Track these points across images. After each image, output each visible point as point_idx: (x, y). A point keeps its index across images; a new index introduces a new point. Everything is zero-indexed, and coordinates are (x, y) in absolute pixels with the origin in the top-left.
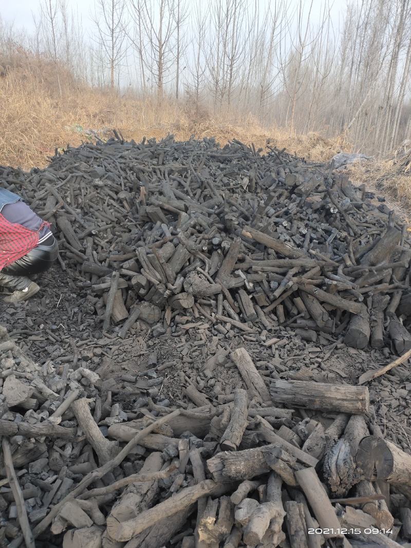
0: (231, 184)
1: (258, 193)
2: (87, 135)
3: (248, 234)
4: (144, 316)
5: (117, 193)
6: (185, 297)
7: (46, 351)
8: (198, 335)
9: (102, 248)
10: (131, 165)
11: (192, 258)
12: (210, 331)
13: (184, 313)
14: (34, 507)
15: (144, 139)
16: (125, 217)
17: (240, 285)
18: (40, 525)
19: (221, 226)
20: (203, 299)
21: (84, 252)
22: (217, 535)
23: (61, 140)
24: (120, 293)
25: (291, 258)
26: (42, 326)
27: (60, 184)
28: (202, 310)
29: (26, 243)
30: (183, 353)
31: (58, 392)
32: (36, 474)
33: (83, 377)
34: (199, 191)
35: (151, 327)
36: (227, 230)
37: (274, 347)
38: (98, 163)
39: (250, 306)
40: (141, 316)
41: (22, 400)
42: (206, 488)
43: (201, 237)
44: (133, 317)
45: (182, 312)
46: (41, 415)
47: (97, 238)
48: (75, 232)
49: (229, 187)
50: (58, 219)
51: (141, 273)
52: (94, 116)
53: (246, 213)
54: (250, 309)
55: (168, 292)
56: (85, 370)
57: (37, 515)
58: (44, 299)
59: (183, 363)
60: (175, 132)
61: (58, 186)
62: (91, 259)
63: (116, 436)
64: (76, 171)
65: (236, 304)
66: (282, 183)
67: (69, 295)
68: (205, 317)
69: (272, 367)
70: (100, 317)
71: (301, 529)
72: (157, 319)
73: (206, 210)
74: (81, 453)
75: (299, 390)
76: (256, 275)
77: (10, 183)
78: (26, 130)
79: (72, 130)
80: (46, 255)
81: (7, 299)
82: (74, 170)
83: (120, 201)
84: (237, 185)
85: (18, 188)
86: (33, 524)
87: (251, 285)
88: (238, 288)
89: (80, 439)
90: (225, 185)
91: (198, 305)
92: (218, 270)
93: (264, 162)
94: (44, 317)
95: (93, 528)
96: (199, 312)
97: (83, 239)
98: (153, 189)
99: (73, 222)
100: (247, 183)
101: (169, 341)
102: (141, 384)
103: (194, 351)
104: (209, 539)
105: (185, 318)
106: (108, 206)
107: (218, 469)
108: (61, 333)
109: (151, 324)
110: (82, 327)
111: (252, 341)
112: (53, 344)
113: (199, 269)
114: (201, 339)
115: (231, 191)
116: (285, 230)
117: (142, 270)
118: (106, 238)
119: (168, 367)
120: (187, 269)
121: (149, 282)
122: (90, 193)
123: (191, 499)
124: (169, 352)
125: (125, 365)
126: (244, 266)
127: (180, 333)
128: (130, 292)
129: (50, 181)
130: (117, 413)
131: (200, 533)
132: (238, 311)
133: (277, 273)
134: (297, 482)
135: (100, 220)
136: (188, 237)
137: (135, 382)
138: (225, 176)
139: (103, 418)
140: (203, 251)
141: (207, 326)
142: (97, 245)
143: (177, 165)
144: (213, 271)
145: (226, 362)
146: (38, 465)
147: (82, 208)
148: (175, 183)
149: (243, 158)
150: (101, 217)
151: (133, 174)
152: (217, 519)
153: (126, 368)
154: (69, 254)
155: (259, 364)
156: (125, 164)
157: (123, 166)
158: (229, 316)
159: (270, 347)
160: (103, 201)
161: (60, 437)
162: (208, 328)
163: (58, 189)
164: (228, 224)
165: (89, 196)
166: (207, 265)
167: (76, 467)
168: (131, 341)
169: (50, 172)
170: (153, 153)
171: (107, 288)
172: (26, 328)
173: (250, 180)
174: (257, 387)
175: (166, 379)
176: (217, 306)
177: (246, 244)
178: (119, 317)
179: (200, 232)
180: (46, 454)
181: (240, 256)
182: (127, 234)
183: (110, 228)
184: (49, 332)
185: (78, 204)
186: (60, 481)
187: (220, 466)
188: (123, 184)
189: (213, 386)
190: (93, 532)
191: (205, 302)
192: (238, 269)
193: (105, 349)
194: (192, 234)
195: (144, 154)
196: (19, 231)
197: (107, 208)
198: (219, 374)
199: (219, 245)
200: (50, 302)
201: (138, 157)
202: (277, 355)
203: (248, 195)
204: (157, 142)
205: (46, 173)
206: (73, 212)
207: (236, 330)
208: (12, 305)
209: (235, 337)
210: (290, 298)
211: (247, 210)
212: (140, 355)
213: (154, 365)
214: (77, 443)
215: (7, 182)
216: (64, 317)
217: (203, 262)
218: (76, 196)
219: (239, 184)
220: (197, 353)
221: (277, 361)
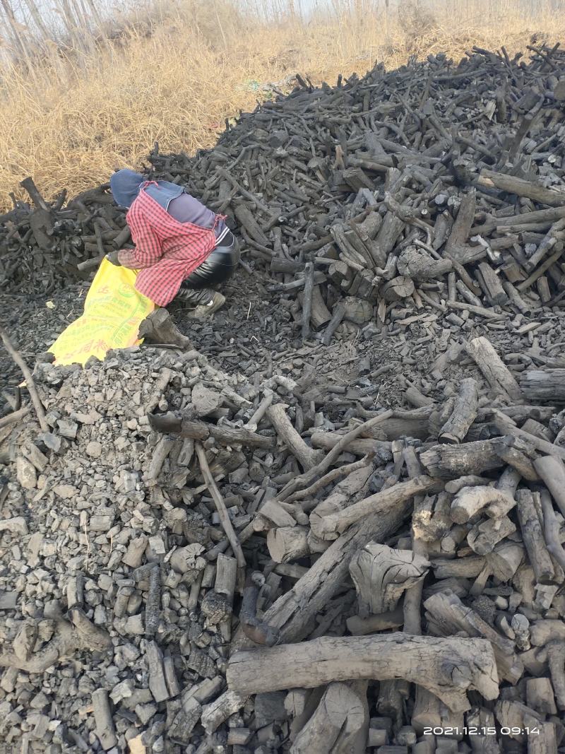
0: (469, 116)
1: (513, 122)
2: (265, 93)
3: (488, 181)
4: (351, 315)
5: (306, 162)
6: (401, 283)
7: (240, 367)
8: (423, 330)
9: (294, 238)
10: (321, 119)
11: (408, 229)
12: (440, 324)
13: (402, 305)
14: (237, 515)
15: (340, 78)
16: (320, 192)
17: (479, 256)
18: (244, 531)
19: (449, 178)
20: (428, 282)
21: (272, 247)
22: (434, 531)
23: (233, 108)
24: (317, 291)
25: (555, 205)
26: (232, 340)
27: (233, 163)
28: (426, 298)
29: (202, 245)
30: (401, 353)
31: (252, 400)
32: (236, 484)
33: (279, 385)
34: (419, 135)
35: (361, 328)
36: (460, 182)
37: (531, 334)
38: (278, 127)
39: (495, 284)
40: (347, 315)
41: (213, 408)
42: (420, 483)
43: (419, 198)
44: (337, 318)
45: (400, 304)
46: (236, 424)
47: (287, 227)
48: (258, 222)
49: (465, 122)
50: (236, 210)
51: (340, 260)
52: (273, 63)
53: (489, 153)
54: (497, 288)
55: (376, 279)
56: (280, 377)
57: (240, 522)
58: (231, 309)
59: (403, 365)
60: (386, 58)
61: (231, 167)
62: (281, 255)
63: (320, 444)
64: (251, 142)
65: (476, 284)
66: (551, 99)
67: (261, 303)
68: (433, 307)
69: (528, 359)
70: (297, 322)
71: (535, 519)
72: (368, 318)
73: (428, 159)
74: (284, 463)
75: (559, 380)
76: (503, 239)
77: (174, 174)
78: (187, 103)
79: (245, 90)
80: (226, 258)
81: (190, 315)
82: (248, 141)
83: (311, 172)
84: (477, 115)
85: (184, 178)
86: (238, 530)
87: (497, 254)
88: (478, 262)
89: (282, 449)
90: (460, 119)
91: (421, 292)
92: (447, 240)
93: (523, 73)
94: (234, 331)
95: (297, 528)
96: (423, 301)
97: (269, 231)
98: (353, 147)
99: (254, 211)
100: (493, 110)
101: (384, 341)
102: (352, 394)
103: (417, 350)
104: (425, 536)
105: (405, 311)
106: (297, 183)
107: (433, 462)
108: (254, 346)
109: (361, 324)
110: (277, 338)
111: (499, 330)
112: (247, 360)
113: (417, 241)
114: (427, 335)
115: (470, 126)
116: (551, 169)
117: (341, 255)
118: (298, 226)
119: (384, 372)
120: (401, 245)
121: (351, 269)
122: (272, 168)
123: (402, 494)
124: (385, 355)
125: (331, 375)
126: (485, 228)
127: (399, 330)
128: (329, 286)
129: (221, 162)
130: (322, 422)
131: (415, 529)
132: (480, 293)
133: (535, 232)
134: (538, 475)
135: (288, 203)
136: (400, 201)
137: (346, 392)
138: (457, 105)
139: (305, 428)
140: (423, 217)
141: (434, 317)
142: (288, 236)
143: (389, 105)
144: (438, 243)
145: (460, 358)
146: (237, 475)
147: (264, 191)
148: (383, 131)
149: (488, 74)
150: (289, 198)
151: (325, 131)
152: (433, 513)
153: (334, 378)
154: (254, 252)
155: (508, 357)
156: (313, 119)
157: (310, 122)
158: (467, 301)
159: (526, 334)
160: (290, 175)
161: (258, 446)
162: (437, 321)
163: (231, 170)
164: (460, 172)
165: (270, 173)
166: (429, 235)
167: (279, 478)
168: (338, 348)
169: (219, 150)
170: (353, 95)
171: (300, 286)
172: (215, 344)
173: (498, 105)
174: (503, 383)
175: (382, 386)
176: (447, 291)
177: (489, 197)
178: (320, 320)
179: (418, 191)
180: (246, 464)
181: (478, 215)
182: (324, 215)
183: (302, 211)
184: (242, 346)
185: (259, 187)
186: (263, 491)
187: (436, 459)
188: (313, 148)
189: (442, 388)
190: (298, 532)
191: (429, 285)
192: (476, 235)
193: (307, 360)
194: (407, 196)
195: (338, 100)
196: (192, 232)
197: (296, 186)
198: (452, 375)
199: (445, 205)
200: (239, 312)
201: (331, 106)
202: (536, 344)
203: (497, 128)
204: (360, 78)
205: (215, 153)
206: (253, 197)
207: (477, 319)
208: (196, 321)
209: (475, 327)
210: (557, 265)
211: (489, 149)
212: (349, 363)
213: (367, 372)
214: (278, 454)
215: (172, 174)
216: (257, 329)
217: (423, 232)
218: (254, 178)
219: (480, 113)
220: (421, 352)
221: (535, 351)
